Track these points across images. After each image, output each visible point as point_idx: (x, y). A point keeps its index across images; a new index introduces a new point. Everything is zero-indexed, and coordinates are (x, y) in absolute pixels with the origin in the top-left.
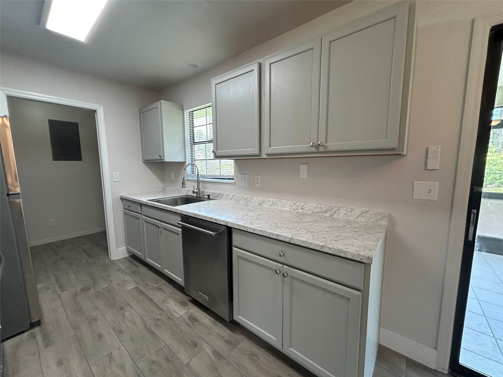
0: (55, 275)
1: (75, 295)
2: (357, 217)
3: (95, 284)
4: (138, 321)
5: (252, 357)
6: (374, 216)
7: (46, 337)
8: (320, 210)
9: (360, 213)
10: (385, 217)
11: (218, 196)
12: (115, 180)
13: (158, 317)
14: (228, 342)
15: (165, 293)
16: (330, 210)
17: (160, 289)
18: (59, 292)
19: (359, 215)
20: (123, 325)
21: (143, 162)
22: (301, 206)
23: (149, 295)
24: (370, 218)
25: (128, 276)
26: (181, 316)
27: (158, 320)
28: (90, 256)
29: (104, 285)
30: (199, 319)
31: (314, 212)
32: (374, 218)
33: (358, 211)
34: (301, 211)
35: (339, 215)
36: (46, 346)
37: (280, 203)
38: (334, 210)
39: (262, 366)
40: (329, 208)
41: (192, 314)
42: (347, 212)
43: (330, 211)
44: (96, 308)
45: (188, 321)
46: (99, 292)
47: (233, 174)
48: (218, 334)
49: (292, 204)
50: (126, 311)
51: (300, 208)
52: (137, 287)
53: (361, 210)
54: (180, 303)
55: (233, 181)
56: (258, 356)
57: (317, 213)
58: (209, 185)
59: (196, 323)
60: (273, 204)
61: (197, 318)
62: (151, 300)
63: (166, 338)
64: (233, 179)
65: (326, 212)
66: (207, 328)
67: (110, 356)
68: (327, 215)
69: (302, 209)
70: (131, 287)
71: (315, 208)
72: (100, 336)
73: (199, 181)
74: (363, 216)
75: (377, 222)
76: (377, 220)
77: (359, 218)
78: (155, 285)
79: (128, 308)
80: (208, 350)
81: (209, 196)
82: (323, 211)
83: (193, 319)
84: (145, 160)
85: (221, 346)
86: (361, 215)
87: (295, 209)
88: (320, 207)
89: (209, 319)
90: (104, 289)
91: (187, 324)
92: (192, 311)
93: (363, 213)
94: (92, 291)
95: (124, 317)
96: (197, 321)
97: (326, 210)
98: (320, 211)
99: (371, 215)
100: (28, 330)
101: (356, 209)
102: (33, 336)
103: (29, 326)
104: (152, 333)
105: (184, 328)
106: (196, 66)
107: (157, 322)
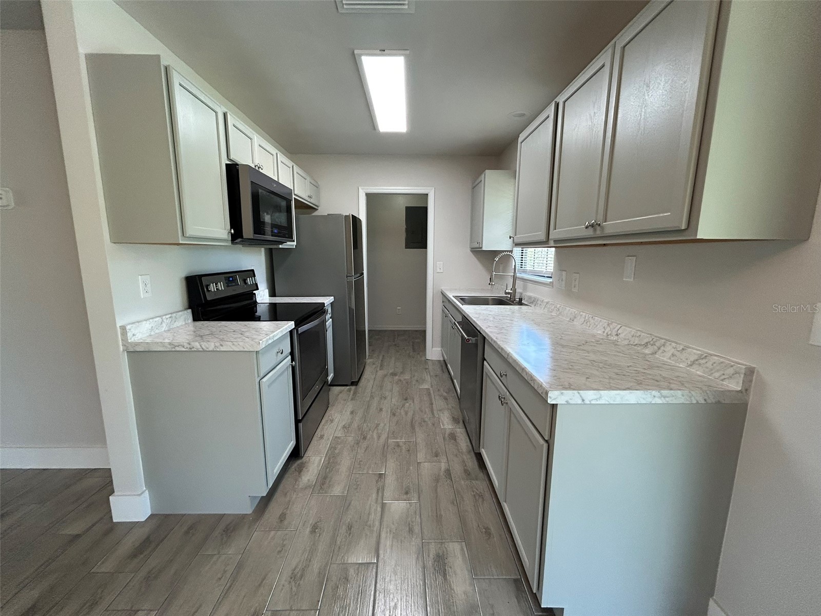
0: (383, 356)
1: (385, 376)
2: (691, 365)
3: (402, 373)
4: (410, 414)
5: (477, 497)
6: (718, 368)
7: (355, 393)
8: (639, 340)
9: (696, 357)
10: (739, 373)
11: (533, 302)
12: (439, 271)
13: (426, 420)
14: (466, 472)
15: (447, 404)
16: (652, 342)
17: (446, 399)
18: (378, 369)
19: (694, 361)
20: (399, 410)
21: (471, 251)
22: (616, 329)
23: (433, 399)
24: (712, 370)
25: (429, 376)
26: (445, 429)
27: (424, 421)
28: (414, 350)
29: (407, 376)
30: (459, 440)
31: (632, 343)
32: (718, 371)
33: (694, 352)
34: (615, 338)
35: (664, 354)
36: (352, 399)
37: (592, 321)
38: (658, 344)
39: (480, 509)
40: (651, 339)
41: (455, 432)
42: (676, 353)
43: (652, 345)
44: (391, 390)
45: (446, 436)
46: (400, 381)
47: (552, 271)
48: (464, 461)
49: (606, 325)
50: (407, 402)
51: (614, 333)
52: (429, 389)
53: (699, 350)
54: (453, 418)
55: (550, 280)
56: (485, 501)
57: (635, 345)
58: (530, 285)
59: (453, 441)
60: (584, 321)
61: (457, 438)
62: (432, 404)
63: (420, 437)
64: (551, 277)
65: (646, 345)
66: (458, 450)
67: (378, 425)
68: (647, 351)
69: (617, 335)
70: (426, 386)
71: (633, 336)
72: (381, 410)
73: (515, 278)
74: (700, 364)
75: (722, 380)
76: (723, 377)
77: (694, 366)
78: (445, 394)
79: (411, 402)
80: (443, 466)
81: (521, 300)
82: (643, 343)
83: (453, 437)
84: (472, 248)
85: (457, 469)
86: (697, 362)
87: (609, 333)
88: (640, 336)
89: (467, 446)
90: (405, 379)
91: (444, 438)
92: (458, 430)
93: (701, 357)
94: (397, 377)
95: (403, 406)
96: (455, 440)
97: (647, 343)
98: (639, 343)
99: (715, 365)
100: (349, 386)
101: (690, 348)
102: (349, 390)
103: (350, 383)
104: (413, 427)
105: (439, 439)
106: (523, 115)
107: (423, 423)
